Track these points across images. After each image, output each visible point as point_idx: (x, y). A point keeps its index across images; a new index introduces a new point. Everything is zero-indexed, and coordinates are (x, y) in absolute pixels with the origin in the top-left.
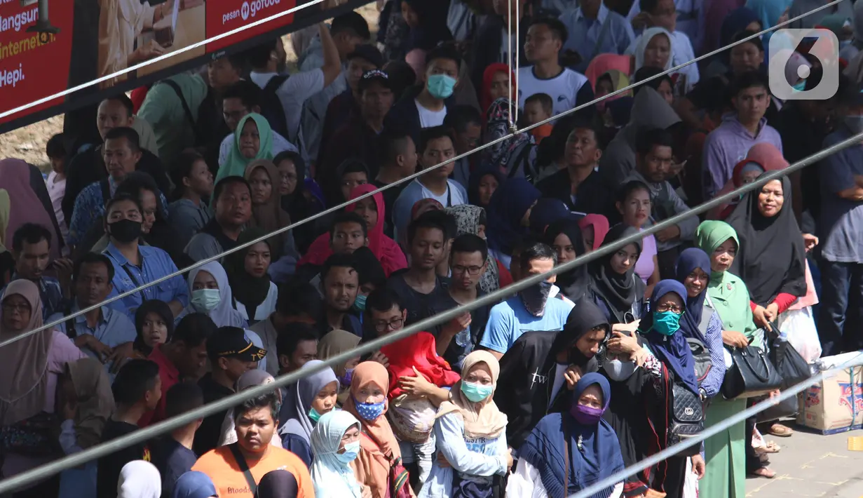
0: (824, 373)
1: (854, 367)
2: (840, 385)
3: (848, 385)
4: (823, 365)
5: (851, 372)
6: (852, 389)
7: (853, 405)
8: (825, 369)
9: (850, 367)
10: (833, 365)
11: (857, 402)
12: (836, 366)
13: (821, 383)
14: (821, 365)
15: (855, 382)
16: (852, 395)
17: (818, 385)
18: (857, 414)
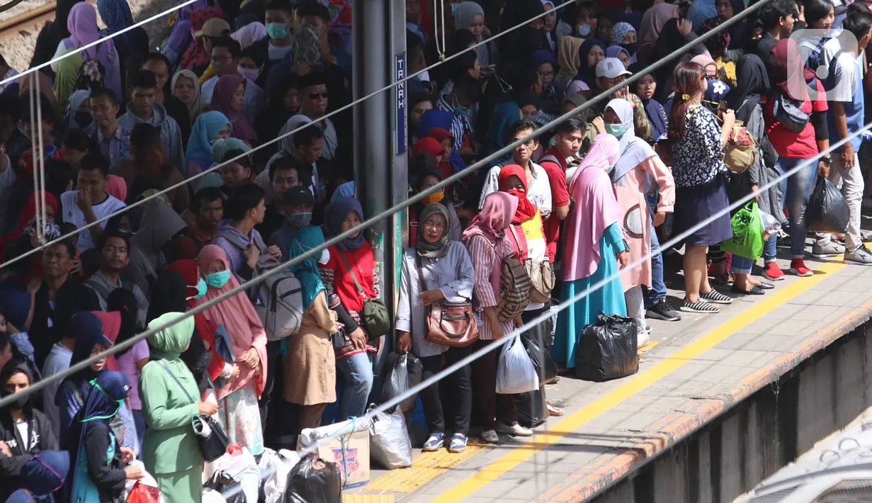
0: (319, 441)
1: (345, 435)
2: (333, 451)
3: (340, 451)
4: (318, 435)
5: (342, 439)
6: (343, 454)
7: (345, 467)
8: (319, 438)
9: (341, 435)
10: (326, 434)
11: (349, 464)
12: (329, 434)
13: (317, 450)
14: (316, 434)
15: (346, 447)
16: (344, 460)
17: (315, 452)
18: (349, 475)
